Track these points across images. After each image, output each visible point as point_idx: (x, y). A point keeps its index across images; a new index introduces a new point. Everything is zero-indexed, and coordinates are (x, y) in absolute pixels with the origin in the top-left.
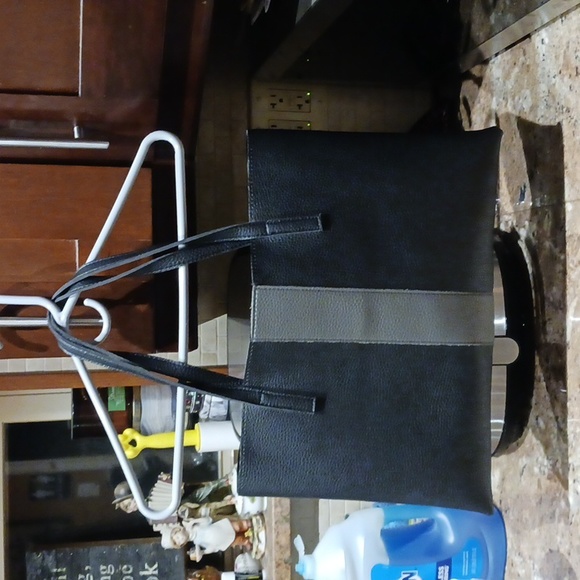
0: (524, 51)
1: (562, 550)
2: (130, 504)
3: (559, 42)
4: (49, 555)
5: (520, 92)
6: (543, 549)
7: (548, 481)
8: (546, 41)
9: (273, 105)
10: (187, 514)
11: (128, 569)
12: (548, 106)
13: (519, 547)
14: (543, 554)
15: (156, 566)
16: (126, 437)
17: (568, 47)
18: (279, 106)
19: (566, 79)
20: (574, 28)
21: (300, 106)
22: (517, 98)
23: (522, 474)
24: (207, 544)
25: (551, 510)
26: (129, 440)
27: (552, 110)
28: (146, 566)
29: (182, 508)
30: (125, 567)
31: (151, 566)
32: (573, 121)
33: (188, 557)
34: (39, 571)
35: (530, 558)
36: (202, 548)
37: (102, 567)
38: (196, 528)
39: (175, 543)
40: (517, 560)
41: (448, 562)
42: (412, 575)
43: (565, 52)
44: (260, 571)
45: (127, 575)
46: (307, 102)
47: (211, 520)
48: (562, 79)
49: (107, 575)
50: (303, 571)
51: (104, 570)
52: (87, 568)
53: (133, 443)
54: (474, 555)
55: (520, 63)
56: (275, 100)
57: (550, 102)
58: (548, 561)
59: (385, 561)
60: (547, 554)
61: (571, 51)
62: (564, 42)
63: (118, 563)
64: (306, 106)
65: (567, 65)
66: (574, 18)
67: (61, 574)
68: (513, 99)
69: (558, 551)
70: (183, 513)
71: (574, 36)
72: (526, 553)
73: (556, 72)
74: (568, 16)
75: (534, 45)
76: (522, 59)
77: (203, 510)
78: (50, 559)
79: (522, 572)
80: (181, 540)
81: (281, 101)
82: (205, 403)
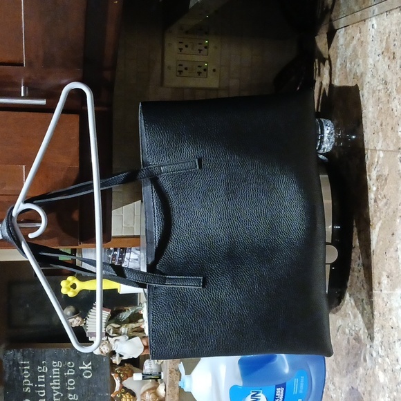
0: (360, 30)
1: (359, 390)
2: (73, 321)
3: (384, 29)
4: (18, 352)
5: (355, 59)
6: (348, 386)
7: (354, 341)
8: (375, 26)
9: (181, 49)
10: (111, 331)
11: (71, 365)
12: (373, 76)
13: (333, 378)
14: (348, 389)
15: (90, 364)
16: (69, 282)
17: (389, 36)
18: (185, 50)
19: (386, 59)
20: (394, 22)
21: (200, 51)
22: (353, 63)
23: (338, 331)
24: (124, 353)
25: (355, 361)
26: (71, 284)
27: (375, 79)
28: (84, 364)
29: (109, 327)
30: (69, 363)
31: (87, 364)
32: (388, 92)
33: (112, 361)
34: (11, 363)
35: (339, 388)
36: (121, 356)
37: (54, 362)
38: (117, 342)
39: (102, 352)
40: (331, 386)
41: (284, 386)
42: (258, 393)
43: (387, 39)
44: (160, 373)
45: (71, 368)
46: (206, 47)
47: (128, 337)
48: (384, 58)
49: (57, 367)
50: (184, 386)
51: (55, 364)
52: (43, 362)
53: (74, 286)
54: (302, 381)
55: (357, 38)
56: (182, 46)
57: (375, 74)
58: (350, 395)
59: (240, 383)
60: (350, 389)
61: (391, 39)
62: (387, 31)
63: (65, 360)
64: (205, 51)
65: (387, 49)
66: (395, 15)
67: (26, 365)
68: (351, 63)
69: (357, 390)
70: (109, 331)
71: (394, 28)
72: (337, 384)
73: (380, 52)
74: (391, 13)
75: (367, 27)
76: (358, 35)
77: (123, 329)
78: (19, 355)
79: (334, 396)
80: (106, 350)
81: (186, 46)
82: (125, 260)
